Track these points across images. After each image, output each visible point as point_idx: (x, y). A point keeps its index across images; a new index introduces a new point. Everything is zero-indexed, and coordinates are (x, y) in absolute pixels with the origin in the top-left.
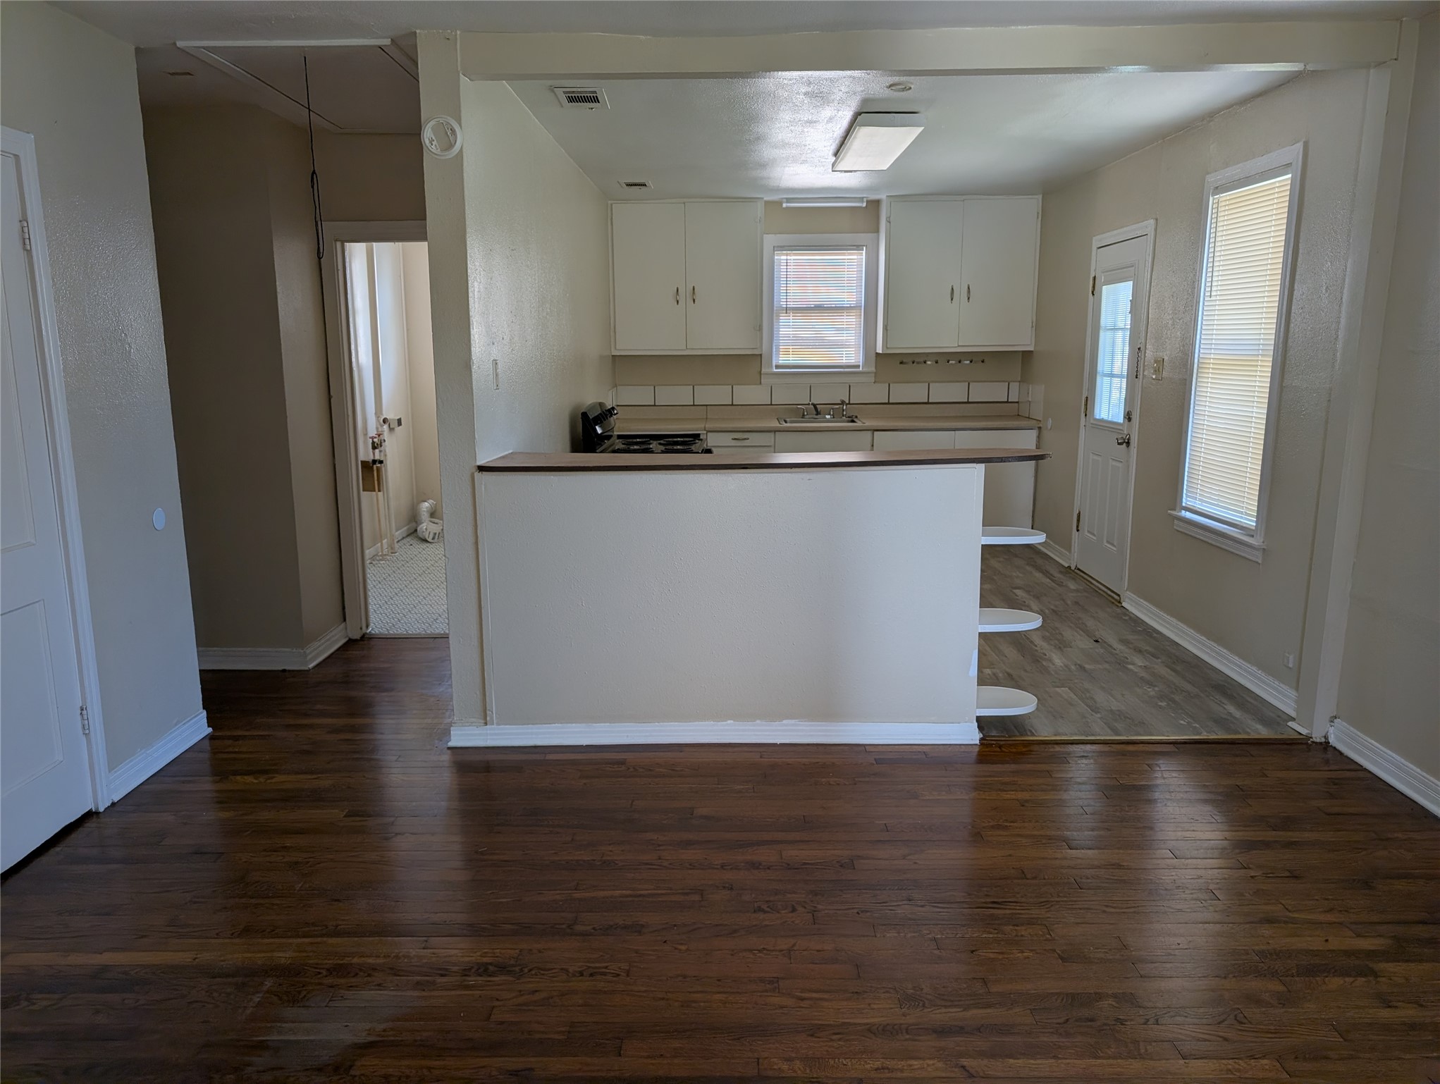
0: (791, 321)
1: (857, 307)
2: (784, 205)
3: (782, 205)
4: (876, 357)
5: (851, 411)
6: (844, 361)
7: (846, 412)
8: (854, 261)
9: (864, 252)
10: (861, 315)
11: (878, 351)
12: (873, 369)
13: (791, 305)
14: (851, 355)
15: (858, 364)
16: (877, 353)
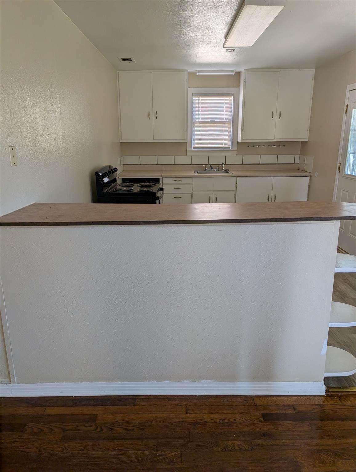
0: (200, 127)
1: (230, 121)
2: (197, 74)
3: (196, 73)
4: (237, 143)
5: (226, 167)
6: (223, 145)
7: (224, 169)
8: (229, 100)
9: (233, 96)
10: (231, 125)
11: (238, 141)
12: (236, 149)
13: (200, 120)
14: (227, 143)
15: (229, 146)
16: (238, 142)
